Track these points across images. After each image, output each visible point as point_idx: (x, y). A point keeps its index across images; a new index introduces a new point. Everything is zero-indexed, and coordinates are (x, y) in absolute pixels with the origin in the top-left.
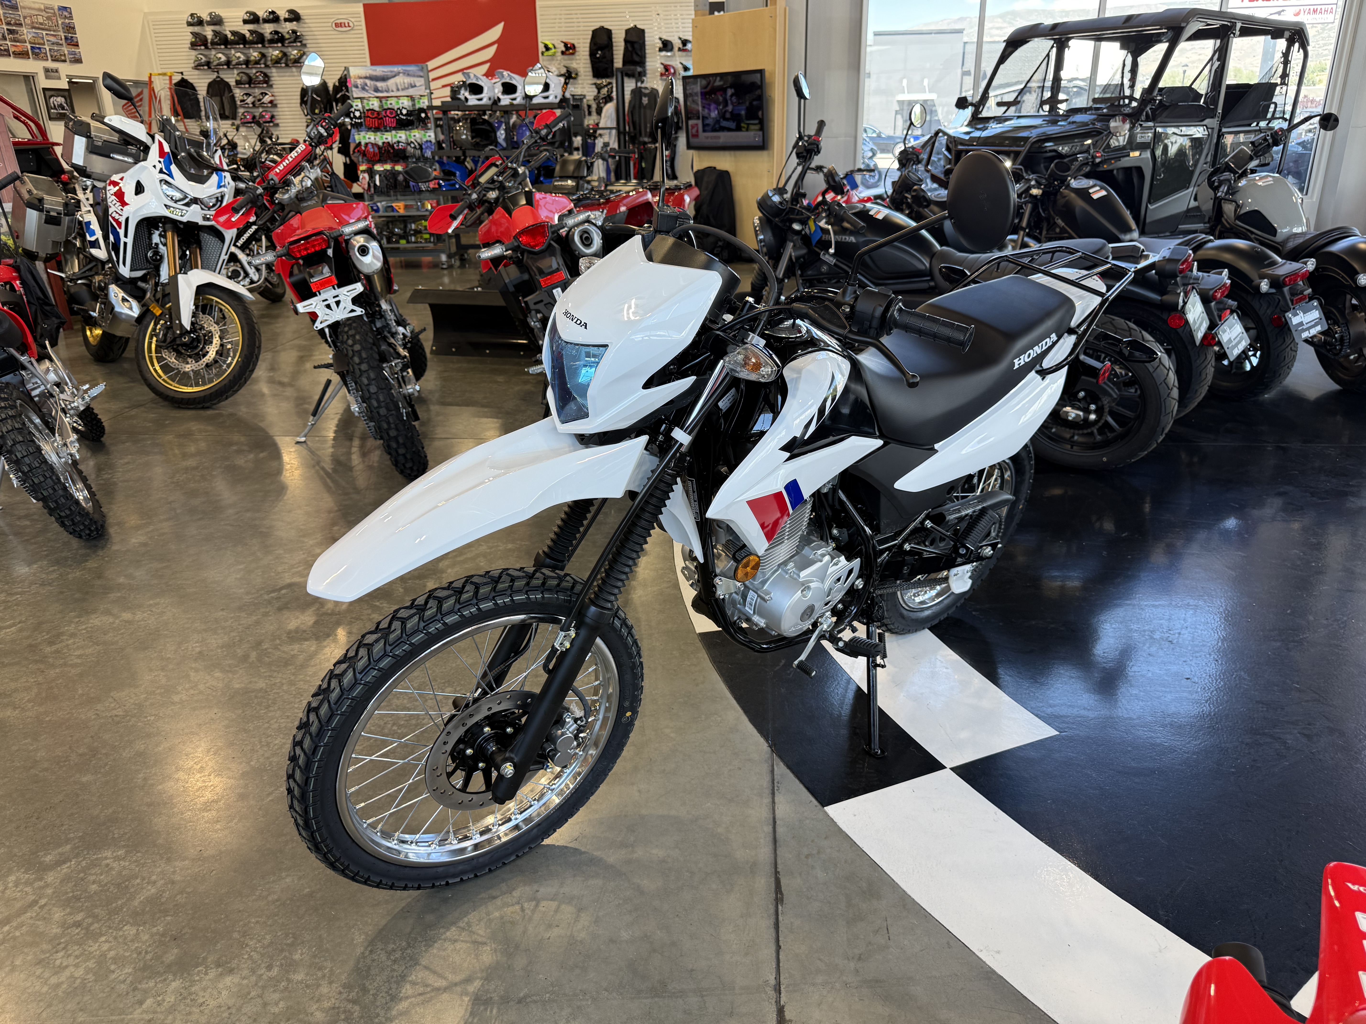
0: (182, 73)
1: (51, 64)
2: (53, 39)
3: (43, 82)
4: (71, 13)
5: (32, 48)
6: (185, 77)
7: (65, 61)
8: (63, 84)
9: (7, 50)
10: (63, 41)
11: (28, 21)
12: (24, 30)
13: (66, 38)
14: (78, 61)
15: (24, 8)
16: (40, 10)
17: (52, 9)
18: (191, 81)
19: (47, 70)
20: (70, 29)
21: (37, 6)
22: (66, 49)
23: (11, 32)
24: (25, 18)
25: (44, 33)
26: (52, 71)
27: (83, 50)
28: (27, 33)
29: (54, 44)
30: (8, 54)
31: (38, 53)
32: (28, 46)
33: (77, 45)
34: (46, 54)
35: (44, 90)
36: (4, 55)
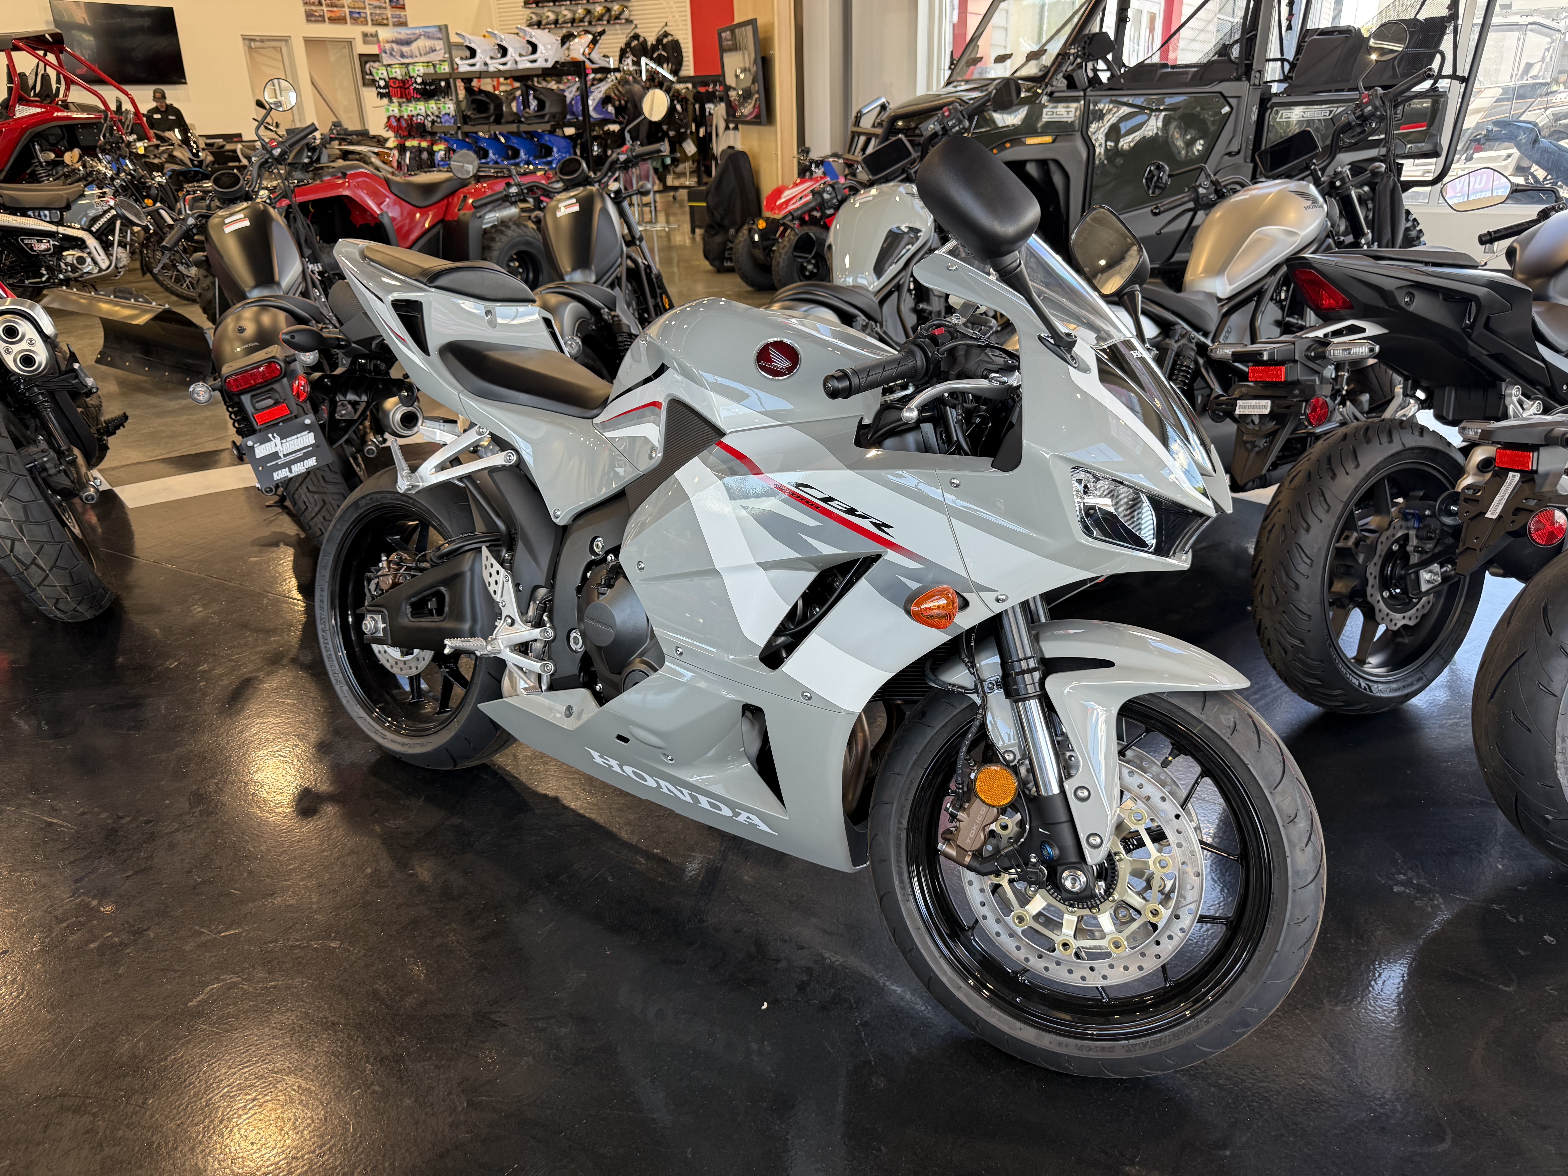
1: (370, 29)
2: (375, 3)
3: (360, 48)
5: (351, 13)
7: (387, 25)
9: (323, 16)
14: (402, 24)
19: (365, 35)
22: (389, 13)
26: (372, 35)
27: (410, 12)
29: (375, 7)
30: (321, 19)
31: (357, 18)
32: (347, 10)
33: (403, 7)
34: (366, 18)
35: (360, 55)
36: (316, 21)
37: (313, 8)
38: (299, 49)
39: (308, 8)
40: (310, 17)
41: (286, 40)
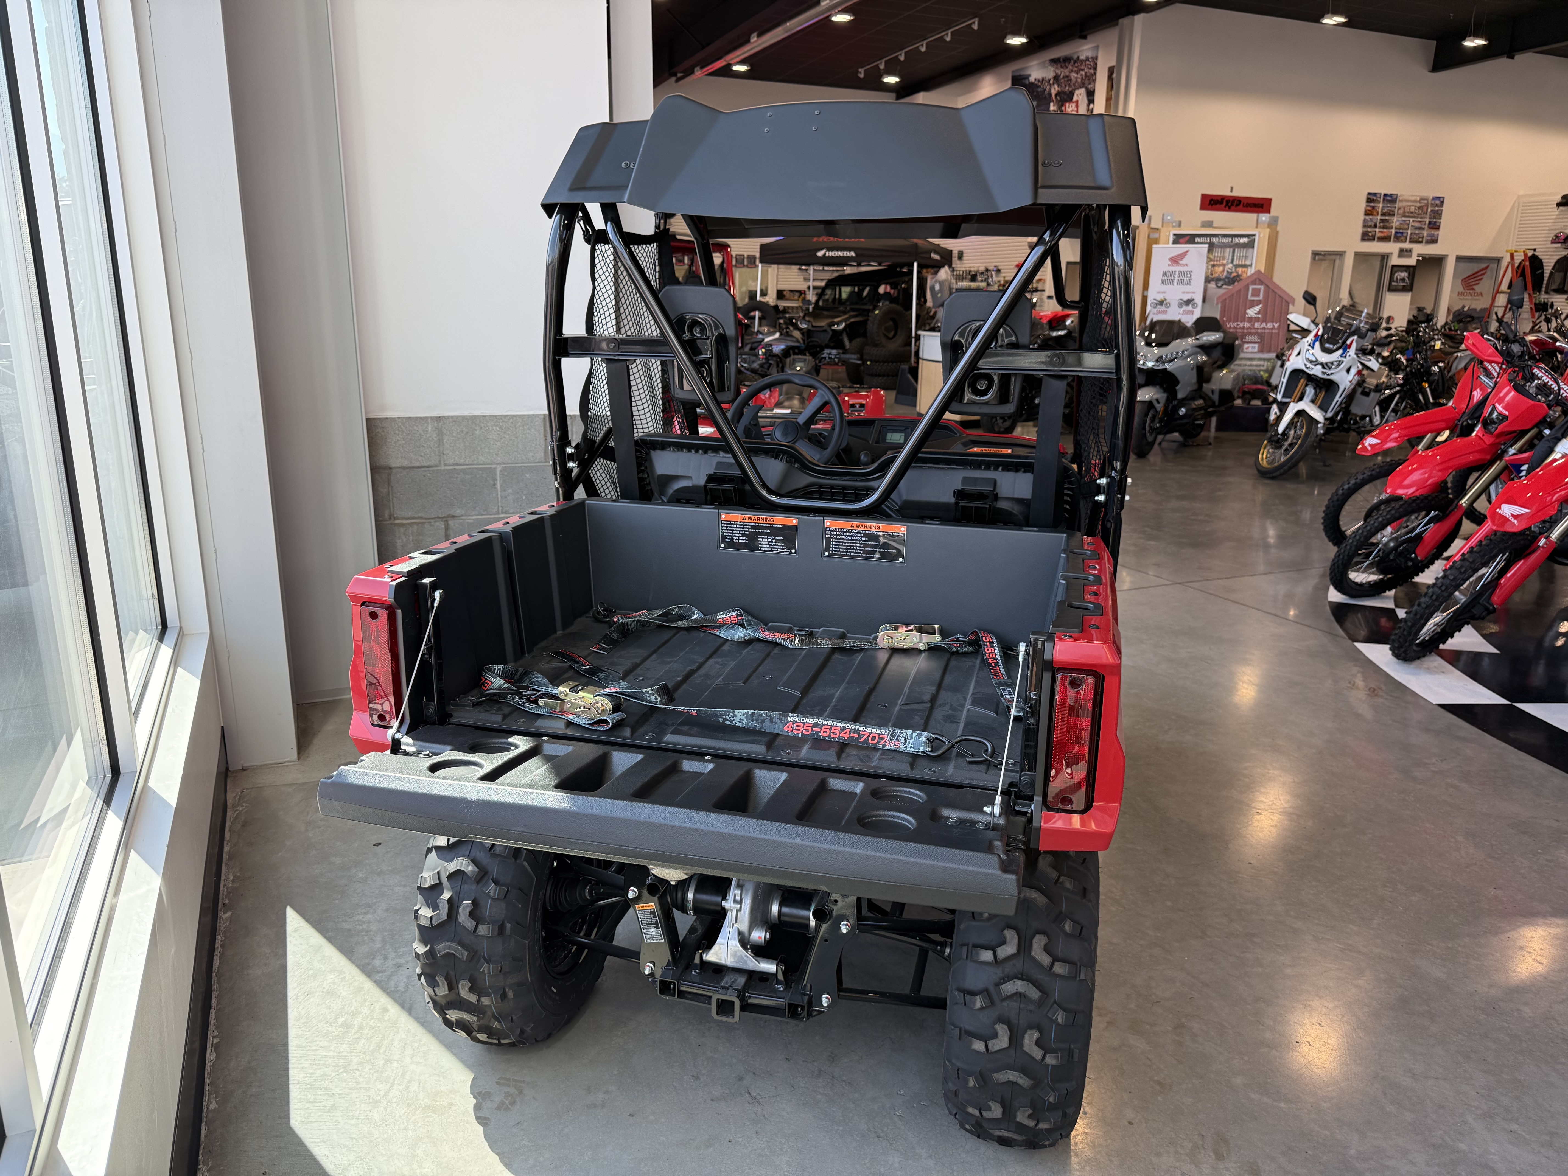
0: (1535, 250)
1: (1407, 245)
2: (1417, 225)
3: (1395, 261)
4: (1443, 202)
5: (1396, 233)
6: (1536, 253)
7: (1421, 242)
8: (1412, 261)
9: (1374, 236)
10: (1426, 227)
11: (1401, 211)
12: (1395, 219)
13: (1430, 222)
14: (1433, 241)
15: (1401, 201)
16: (1415, 201)
17: (1427, 200)
18: (1540, 257)
19: (1402, 251)
20: (1438, 214)
21: (1413, 198)
22: (1426, 232)
23: (1382, 221)
24: (1399, 209)
25: (1411, 220)
26: (1407, 251)
27: (1442, 233)
28: (1396, 221)
29: (1417, 228)
30: (1373, 239)
31: (1399, 237)
32: (1393, 231)
33: (1438, 228)
34: (1406, 238)
35: (1393, 266)
36: (1369, 240)
37: (1369, 230)
38: (1349, 261)
39: (1365, 229)
40: (1366, 237)
41: (1341, 254)
